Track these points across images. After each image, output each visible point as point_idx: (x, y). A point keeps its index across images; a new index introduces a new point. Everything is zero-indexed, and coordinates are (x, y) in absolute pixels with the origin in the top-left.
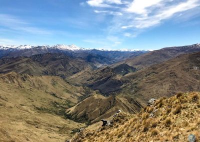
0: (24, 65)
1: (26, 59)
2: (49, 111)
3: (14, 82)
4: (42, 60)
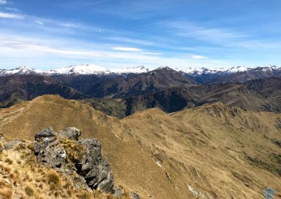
0: (234, 94)
1: (239, 86)
2: (268, 168)
3: (220, 116)
4: (262, 88)
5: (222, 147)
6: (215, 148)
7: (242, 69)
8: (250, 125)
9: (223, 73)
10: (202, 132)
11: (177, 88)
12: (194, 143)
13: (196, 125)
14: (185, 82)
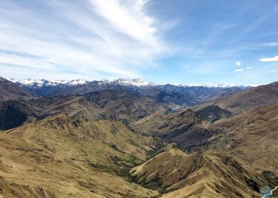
0: (75, 105)
1: (79, 98)
3: (64, 128)
5: (68, 159)
6: (60, 162)
7: (81, 82)
8: (92, 133)
9: (63, 85)
10: (46, 147)
11: (14, 101)
12: (38, 160)
13: (39, 140)
14: (24, 94)
